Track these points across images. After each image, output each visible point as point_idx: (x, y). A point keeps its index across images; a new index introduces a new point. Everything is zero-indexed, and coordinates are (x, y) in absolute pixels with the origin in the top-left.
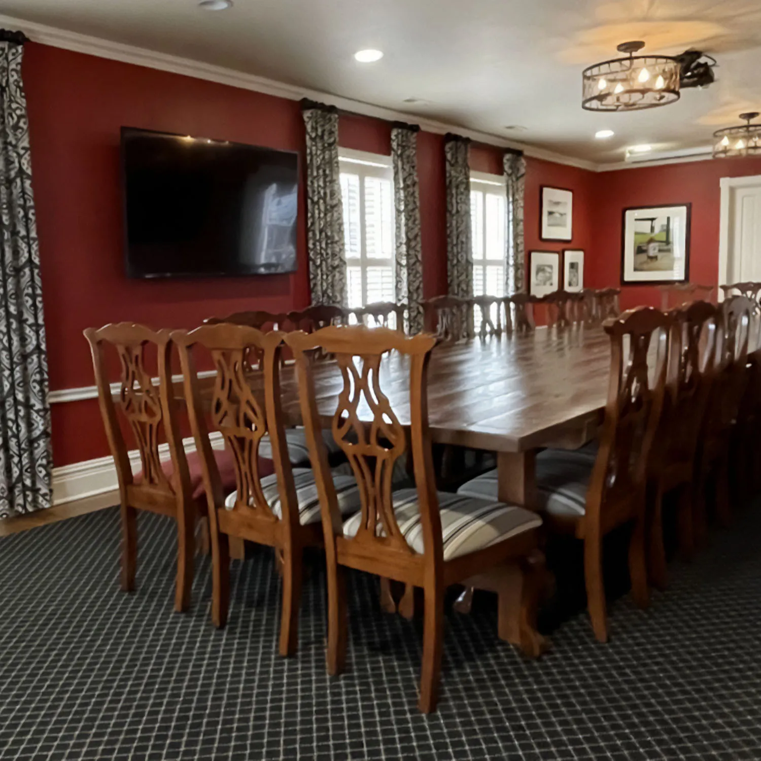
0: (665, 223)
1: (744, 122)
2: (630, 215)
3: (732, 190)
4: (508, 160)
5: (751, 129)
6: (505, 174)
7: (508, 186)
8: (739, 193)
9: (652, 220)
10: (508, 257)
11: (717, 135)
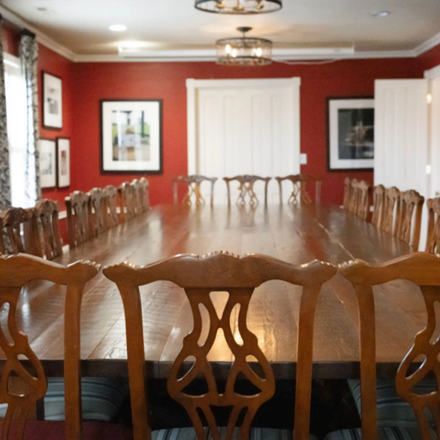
0: (140, 116)
1: (240, 34)
2: (107, 107)
3: (197, 91)
4: (25, 42)
5: (246, 41)
6: (23, 57)
7: (26, 70)
8: (202, 94)
9: (128, 112)
10: (28, 144)
11: (220, 43)
